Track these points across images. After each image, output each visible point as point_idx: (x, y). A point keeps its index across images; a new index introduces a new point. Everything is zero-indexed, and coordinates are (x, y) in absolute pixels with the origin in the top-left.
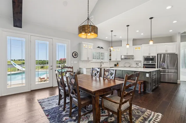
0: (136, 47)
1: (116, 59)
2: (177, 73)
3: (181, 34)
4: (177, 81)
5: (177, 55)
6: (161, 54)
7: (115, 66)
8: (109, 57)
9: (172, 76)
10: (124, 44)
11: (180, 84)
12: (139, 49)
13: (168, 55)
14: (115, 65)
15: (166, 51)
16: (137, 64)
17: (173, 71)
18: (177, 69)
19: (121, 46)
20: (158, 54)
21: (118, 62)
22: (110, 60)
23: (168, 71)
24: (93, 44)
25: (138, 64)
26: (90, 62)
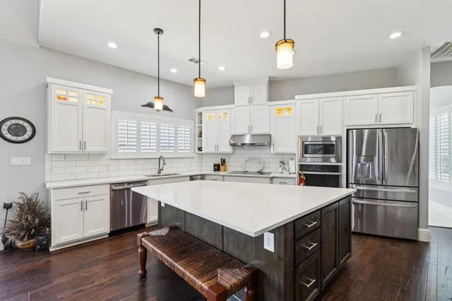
0: (280, 107)
1: (217, 147)
2: (417, 201)
3: (432, 55)
4: (417, 233)
5: (414, 132)
6: (360, 131)
7: (215, 170)
8: (197, 138)
9: (399, 213)
10: (241, 95)
11: (427, 244)
12: (287, 114)
13: (386, 134)
14: (215, 165)
15: (378, 117)
16: (283, 163)
17: (402, 192)
18: (418, 187)
19: (234, 103)
20: (348, 130)
21: (223, 157)
22: (200, 149)
23: (386, 192)
24: (111, 91)
25: (286, 166)
26: (107, 157)
